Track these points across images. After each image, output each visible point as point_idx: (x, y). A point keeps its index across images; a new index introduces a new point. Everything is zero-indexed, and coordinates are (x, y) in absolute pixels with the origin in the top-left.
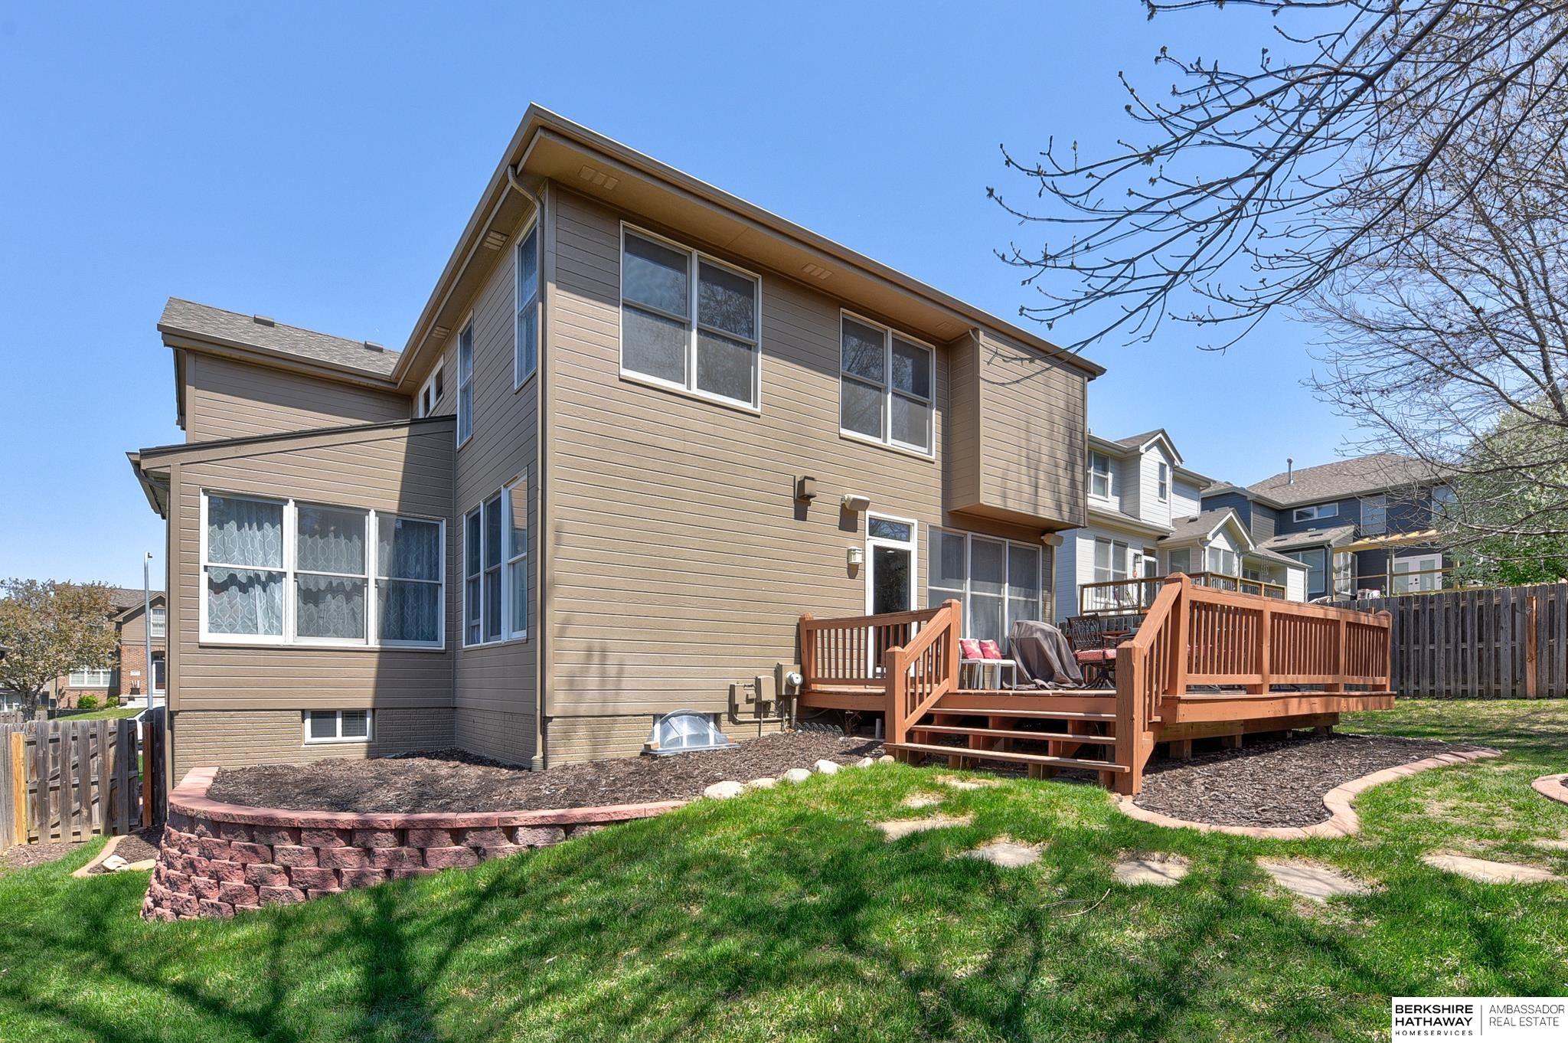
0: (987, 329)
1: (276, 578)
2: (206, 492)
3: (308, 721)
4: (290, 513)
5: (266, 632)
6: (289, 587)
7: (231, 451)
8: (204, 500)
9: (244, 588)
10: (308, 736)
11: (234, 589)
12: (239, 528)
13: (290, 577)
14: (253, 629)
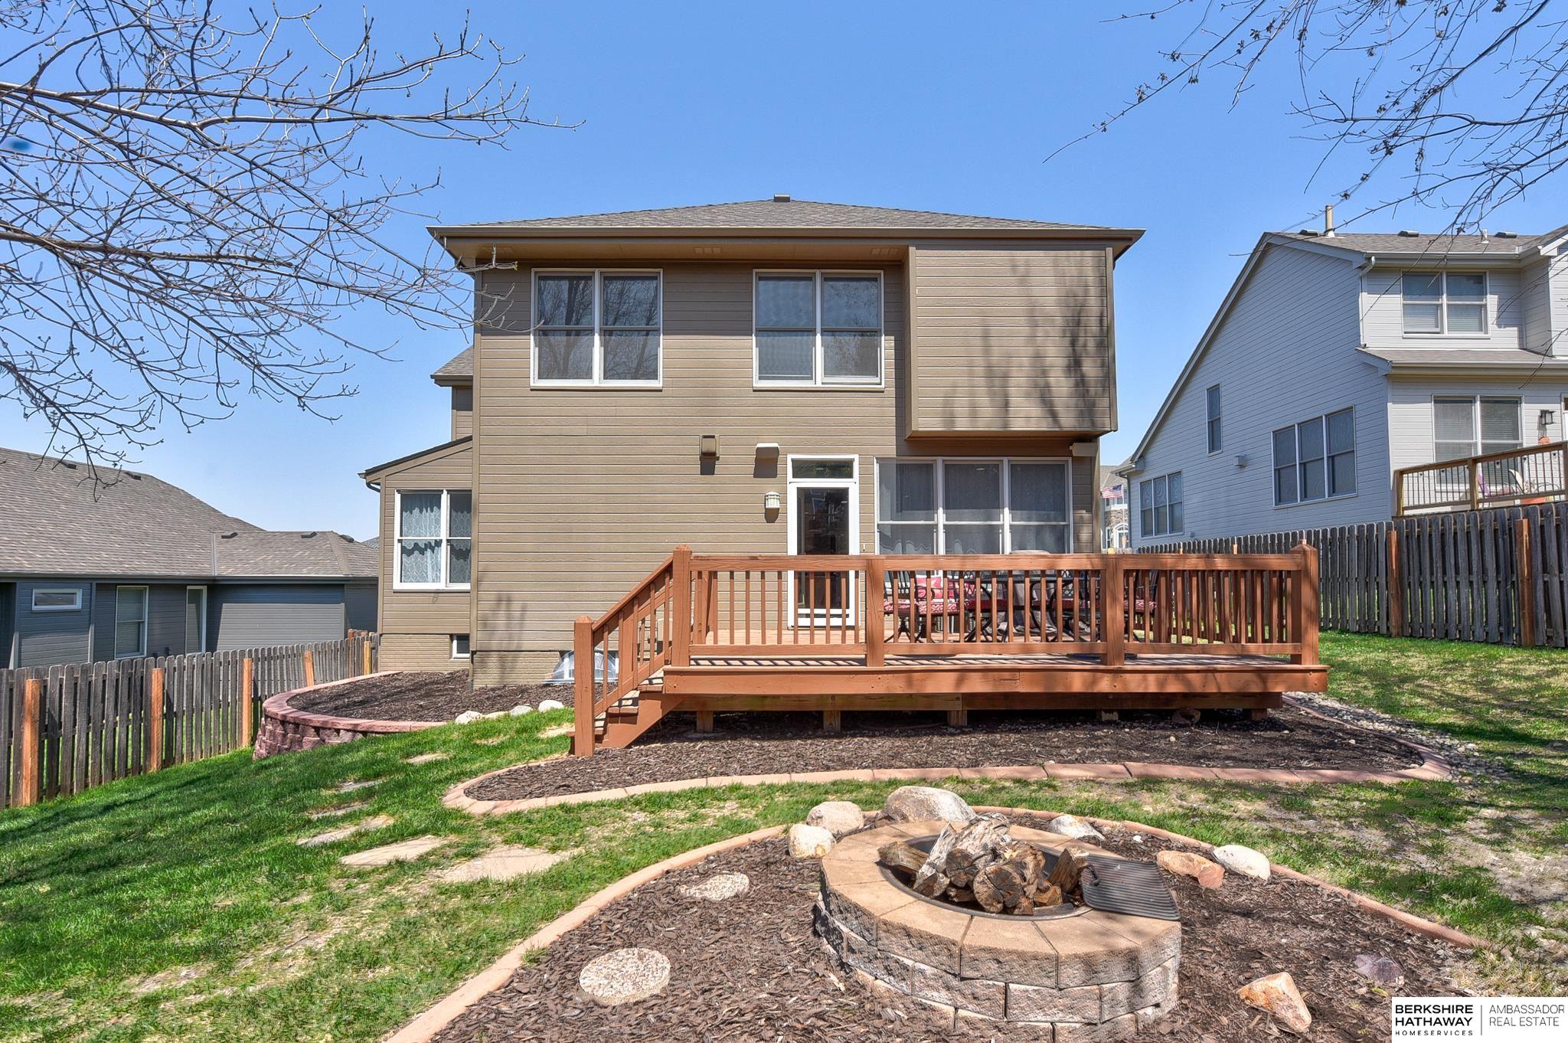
0: (917, 242)
1: (438, 543)
2: (398, 491)
3: (455, 642)
4: (445, 499)
5: (433, 581)
6: (444, 549)
7: (411, 463)
8: (398, 497)
9: (422, 552)
10: (455, 654)
11: (416, 552)
12: (421, 511)
13: (444, 543)
14: (425, 580)
